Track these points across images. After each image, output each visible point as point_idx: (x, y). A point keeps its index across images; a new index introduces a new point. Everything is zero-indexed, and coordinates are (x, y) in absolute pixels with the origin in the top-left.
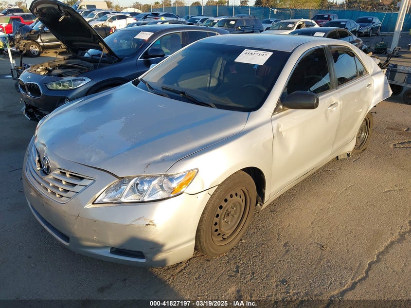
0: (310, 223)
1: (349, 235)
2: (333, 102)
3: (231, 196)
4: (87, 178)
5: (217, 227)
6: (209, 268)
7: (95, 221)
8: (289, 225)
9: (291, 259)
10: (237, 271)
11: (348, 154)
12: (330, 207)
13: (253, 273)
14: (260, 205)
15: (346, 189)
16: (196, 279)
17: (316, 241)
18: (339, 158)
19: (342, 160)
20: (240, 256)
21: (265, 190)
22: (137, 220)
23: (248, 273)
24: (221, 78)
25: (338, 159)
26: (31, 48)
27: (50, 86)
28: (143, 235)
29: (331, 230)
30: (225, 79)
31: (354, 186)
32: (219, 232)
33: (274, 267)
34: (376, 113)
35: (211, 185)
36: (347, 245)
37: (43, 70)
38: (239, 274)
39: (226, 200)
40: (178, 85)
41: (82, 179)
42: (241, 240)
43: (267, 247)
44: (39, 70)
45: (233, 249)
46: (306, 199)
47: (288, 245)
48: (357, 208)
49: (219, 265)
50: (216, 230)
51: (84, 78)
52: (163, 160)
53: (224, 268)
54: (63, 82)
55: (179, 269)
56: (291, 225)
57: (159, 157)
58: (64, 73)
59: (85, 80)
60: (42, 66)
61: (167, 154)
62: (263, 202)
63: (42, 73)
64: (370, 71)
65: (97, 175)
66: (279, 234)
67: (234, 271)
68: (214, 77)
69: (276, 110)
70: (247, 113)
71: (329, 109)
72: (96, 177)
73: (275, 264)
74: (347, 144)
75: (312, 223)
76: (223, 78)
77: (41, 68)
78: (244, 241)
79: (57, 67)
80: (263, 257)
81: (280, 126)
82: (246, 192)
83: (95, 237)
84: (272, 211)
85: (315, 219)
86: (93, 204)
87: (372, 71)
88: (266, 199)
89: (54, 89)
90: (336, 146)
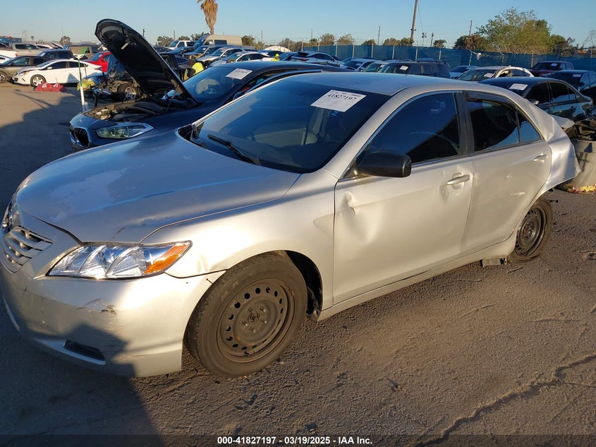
0: (395, 350)
1: (448, 375)
2: (460, 173)
3: (258, 291)
4: (45, 240)
5: (231, 334)
6: (214, 392)
7: (43, 299)
8: (361, 349)
9: (339, 397)
10: (251, 403)
11: (501, 260)
12: (439, 332)
13: (273, 408)
14: (317, 312)
15: (477, 310)
16: (188, 405)
17: (390, 377)
18: (484, 265)
19: (489, 268)
20: (266, 382)
21: (322, 290)
22: (91, 302)
23: (265, 407)
24: (322, 135)
25: (482, 265)
26: (126, 91)
27: (100, 132)
28: (98, 324)
29: (422, 365)
30: (328, 135)
31: (493, 307)
32: (233, 342)
33: (308, 405)
34: (557, 201)
35: (214, 268)
36: (437, 390)
37: (106, 114)
38: (252, 407)
39: (247, 296)
40: (253, 139)
41: (39, 240)
42: (279, 360)
43: (311, 375)
44: (99, 113)
45: (261, 371)
46: (405, 316)
47: (345, 376)
48: (480, 339)
49: (230, 391)
50: (230, 339)
51: (144, 124)
52: (144, 225)
53: (235, 396)
54: (118, 129)
55: (171, 388)
56: (363, 350)
57: (140, 220)
58: (125, 118)
59: (144, 128)
60: (106, 108)
61: (152, 217)
62: (320, 308)
63: (103, 118)
64: (547, 136)
65: (56, 236)
66: (339, 360)
67: (246, 402)
68: (312, 132)
69: (347, 175)
70: (299, 175)
71: (449, 183)
72: (54, 240)
73: (311, 400)
74: (498, 242)
75: (397, 351)
76: (325, 135)
77: (103, 110)
78: (282, 363)
79: (124, 110)
80: (299, 389)
81: (351, 198)
82: (287, 289)
83: (43, 322)
84: (345, 327)
85: (404, 346)
86: (47, 275)
87: (551, 136)
88: (324, 306)
89: (105, 137)
90: (470, 243)
